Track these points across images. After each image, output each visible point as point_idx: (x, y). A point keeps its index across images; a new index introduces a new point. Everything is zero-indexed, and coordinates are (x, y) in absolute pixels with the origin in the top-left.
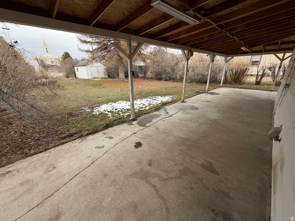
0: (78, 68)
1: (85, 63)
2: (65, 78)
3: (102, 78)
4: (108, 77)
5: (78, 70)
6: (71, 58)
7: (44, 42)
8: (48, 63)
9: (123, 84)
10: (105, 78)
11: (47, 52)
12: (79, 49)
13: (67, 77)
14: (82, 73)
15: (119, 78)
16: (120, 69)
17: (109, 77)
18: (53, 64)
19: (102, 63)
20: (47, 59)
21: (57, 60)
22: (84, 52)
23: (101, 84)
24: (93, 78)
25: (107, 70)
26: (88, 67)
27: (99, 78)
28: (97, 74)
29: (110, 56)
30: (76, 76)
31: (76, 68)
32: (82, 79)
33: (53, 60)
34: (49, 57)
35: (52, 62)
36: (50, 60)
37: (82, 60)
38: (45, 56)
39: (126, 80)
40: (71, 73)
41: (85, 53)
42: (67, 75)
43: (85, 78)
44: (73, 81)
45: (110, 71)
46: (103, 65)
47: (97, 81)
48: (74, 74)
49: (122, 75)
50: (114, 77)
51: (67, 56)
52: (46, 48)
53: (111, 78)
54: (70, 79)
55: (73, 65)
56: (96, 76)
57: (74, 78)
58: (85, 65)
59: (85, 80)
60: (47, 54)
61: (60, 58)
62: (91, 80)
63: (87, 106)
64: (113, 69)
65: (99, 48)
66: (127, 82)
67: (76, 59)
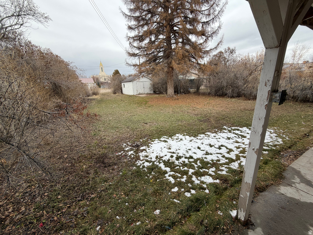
0: (125, 84)
1: (132, 79)
2: (112, 95)
3: (147, 94)
4: (153, 92)
5: (124, 86)
6: (119, 75)
7: (101, 63)
8: (102, 80)
9: (174, 102)
10: (150, 94)
11: (102, 71)
12: (127, 63)
13: (115, 93)
14: (128, 89)
15: (166, 94)
16: (170, 83)
17: (155, 92)
18: (105, 81)
19: (149, 78)
20: (101, 77)
21: (109, 77)
22: (131, 66)
23: (147, 102)
24: (138, 94)
25: (153, 85)
26: (135, 82)
27: (144, 94)
28: (143, 90)
29: (161, 68)
30: (122, 92)
31: (123, 84)
32: (128, 95)
33: (106, 78)
34: (103, 76)
35: (105, 79)
36: (103, 78)
37: (130, 76)
38: (100, 74)
39: (176, 97)
40: (118, 89)
41: (133, 67)
42: (114, 91)
43: (131, 94)
44: (119, 97)
45: (156, 86)
46: (149, 80)
47: (143, 98)
48: (120, 90)
49: (171, 91)
50: (161, 93)
51: (117, 72)
52: (102, 68)
53: (157, 94)
54: (117, 95)
55: (120, 81)
56: (141, 92)
57: (120, 94)
58: (131, 81)
59: (130, 96)
60: (102, 72)
61: (111, 76)
62: (136, 96)
63: (129, 141)
64: (159, 84)
65: (147, 61)
66: (177, 99)
67: (124, 75)
